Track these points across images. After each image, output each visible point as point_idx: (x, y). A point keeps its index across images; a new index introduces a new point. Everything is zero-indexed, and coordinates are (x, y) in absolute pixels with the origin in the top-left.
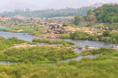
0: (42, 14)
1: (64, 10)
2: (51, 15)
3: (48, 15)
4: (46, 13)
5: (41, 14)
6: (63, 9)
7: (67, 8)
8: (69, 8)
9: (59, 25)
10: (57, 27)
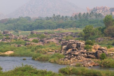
0: (14, 25)
1: (49, 19)
2: (28, 27)
3: (24, 26)
4: (20, 23)
5: (12, 25)
6: (47, 17)
7: (54, 15)
8: (57, 16)
9: (80, 43)
10: (76, 46)
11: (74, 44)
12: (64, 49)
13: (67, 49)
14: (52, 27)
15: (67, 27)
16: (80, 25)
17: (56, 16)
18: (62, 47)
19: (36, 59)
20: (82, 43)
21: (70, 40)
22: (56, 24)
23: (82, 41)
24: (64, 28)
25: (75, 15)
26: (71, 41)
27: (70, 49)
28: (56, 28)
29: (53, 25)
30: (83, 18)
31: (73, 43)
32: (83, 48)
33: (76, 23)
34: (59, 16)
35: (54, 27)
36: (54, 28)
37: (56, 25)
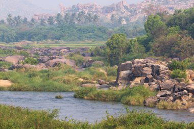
7: (9, 15)
8: (15, 17)
9: (159, 67)
10: (151, 73)
11: (145, 69)
12: (124, 78)
13: (131, 77)
14: (8, 38)
15: (37, 38)
16: (62, 36)
17: (13, 17)
18: (118, 74)
19: (86, 97)
20: (163, 66)
21: (136, 60)
22: (16, 32)
23: (161, 63)
24: (32, 39)
25: (50, 17)
26: (138, 62)
27: (139, 77)
28: (17, 40)
29: (11, 34)
30: (65, 22)
31: (144, 66)
32: (167, 76)
33: (53, 31)
34: (19, 17)
35: (12, 38)
36: (12, 40)
37: (15, 35)
